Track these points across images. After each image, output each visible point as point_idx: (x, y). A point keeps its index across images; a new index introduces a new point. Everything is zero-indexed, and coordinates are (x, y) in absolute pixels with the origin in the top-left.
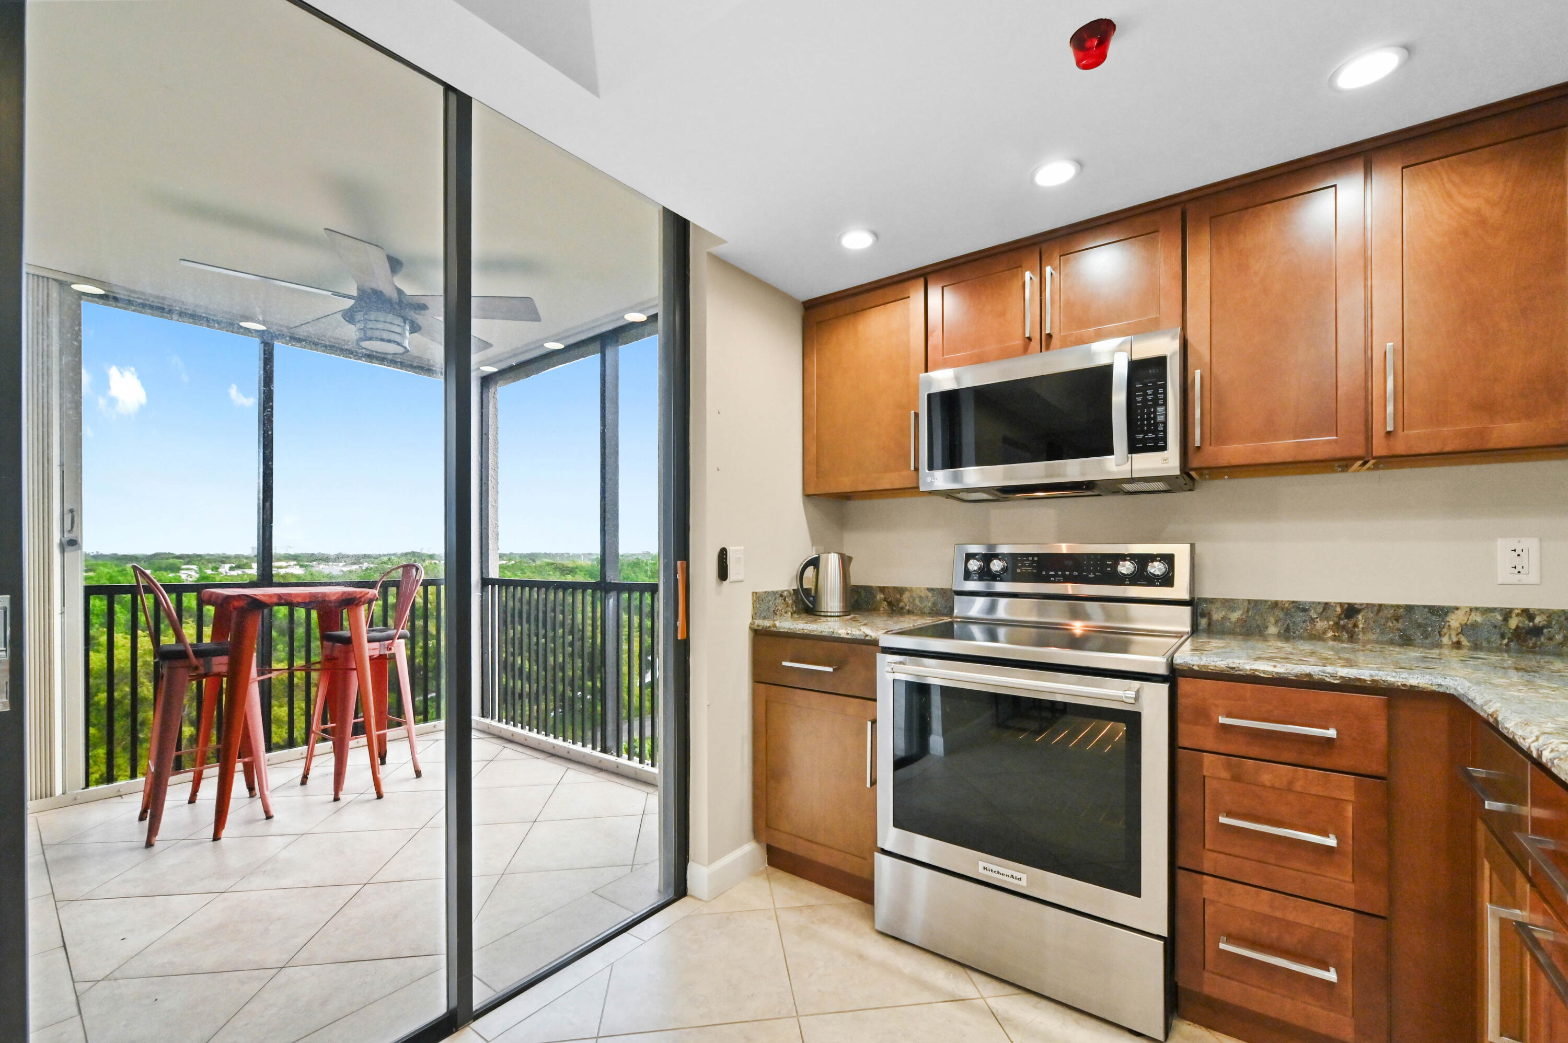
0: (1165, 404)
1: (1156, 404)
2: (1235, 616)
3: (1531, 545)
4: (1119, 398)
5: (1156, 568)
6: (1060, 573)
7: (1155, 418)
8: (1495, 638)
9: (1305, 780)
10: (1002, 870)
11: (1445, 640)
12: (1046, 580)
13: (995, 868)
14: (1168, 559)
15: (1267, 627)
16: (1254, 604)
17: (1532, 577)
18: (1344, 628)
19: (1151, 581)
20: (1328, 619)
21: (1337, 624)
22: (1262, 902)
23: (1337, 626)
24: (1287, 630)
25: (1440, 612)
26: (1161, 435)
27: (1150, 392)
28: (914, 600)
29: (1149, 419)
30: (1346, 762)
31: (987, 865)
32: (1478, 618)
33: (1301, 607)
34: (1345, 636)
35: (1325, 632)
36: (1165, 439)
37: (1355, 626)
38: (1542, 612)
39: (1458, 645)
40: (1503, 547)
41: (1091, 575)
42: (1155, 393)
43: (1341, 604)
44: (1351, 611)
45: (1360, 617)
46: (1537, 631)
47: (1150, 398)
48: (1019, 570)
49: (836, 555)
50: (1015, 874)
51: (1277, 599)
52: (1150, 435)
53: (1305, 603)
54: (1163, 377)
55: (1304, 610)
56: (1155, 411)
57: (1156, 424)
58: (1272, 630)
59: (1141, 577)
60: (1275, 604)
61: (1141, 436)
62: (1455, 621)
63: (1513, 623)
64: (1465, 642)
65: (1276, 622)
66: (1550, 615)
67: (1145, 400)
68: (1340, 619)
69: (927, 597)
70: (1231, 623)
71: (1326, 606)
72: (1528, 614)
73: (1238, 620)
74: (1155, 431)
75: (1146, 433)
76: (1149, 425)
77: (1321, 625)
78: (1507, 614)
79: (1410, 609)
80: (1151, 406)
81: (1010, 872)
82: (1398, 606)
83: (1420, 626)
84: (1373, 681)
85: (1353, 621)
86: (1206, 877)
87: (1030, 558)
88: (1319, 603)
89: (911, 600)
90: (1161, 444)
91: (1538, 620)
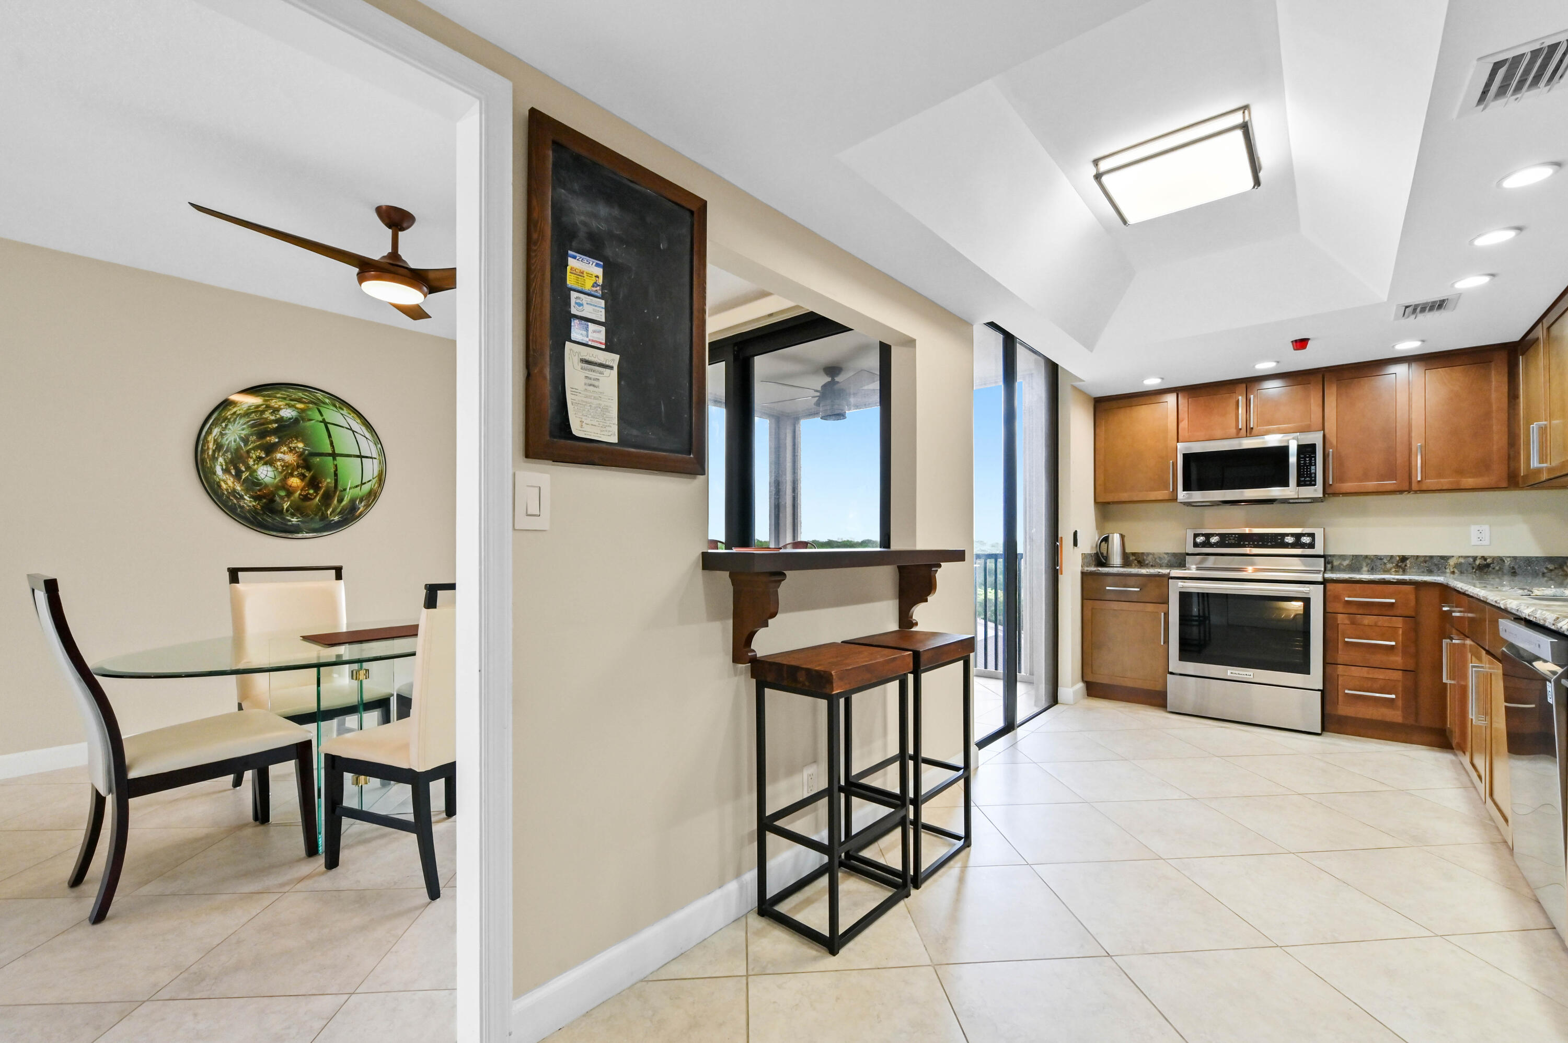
0: (1315, 465)
1: (1311, 465)
2: (1346, 563)
3: (1486, 528)
4: (1293, 459)
5: (1306, 540)
6: (1251, 543)
7: (1310, 471)
8: (1470, 569)
9: (1383, 621)
10: (1241, 673)
11: (1448, 571)
12: (1244, 546)
13: (1237, 672)
14: (1312, 535)
15: (1362, 568)
16: (1355, 557)
17: (1487, 542)
18: (1400, 567)
19: (1303, 546)
20: (1392, 563)
21: (1397, 565)
22: (1364, 672)
23: (1397, 566)
24: (1372, 569)
25: (1445, 558)
26: (1313, 479)
27: (1307, 459)
28: (1155, 560)
29: (1307, 471)
30: (1399, 612)
31: (1232, 671)
32: (1462, 560)
33: (1380, 558)
34: (1401, 570)
35: (1391, 569)
36: (1315, 481)
37: (1406, 566)
38: (1490, 557)
39: (1453, 573)
40: (1474, 529)
41: (1269, 544)
42: (1310, 460)
43: (1399, 556)
44: (1404, 559)
45: (1408, 562)
46: (1488, 566)
47: (1307, 462)
48: (1227, 542)
49: (1118, 535)
50: (1247, 673)
51: (1367, 554)
52: (1308, 479)
53: (1381, 556)
54: (1315, 452)
55: (1381, 559)
56: (1310, 468)
57: (1311, 474)
58: (1365, 569)
59: (1298, 544)
60: (1366, 557)
61: (1303, 479)
62: (1452, 562)
63: (1478, 562)
64: (1456, 571)
65: (1367, 565)
66: (1494, 558)
67: (1305, 463)
68: (1399, 563)
69: (1164, 557)
70: (1343, 566)
71: (1392, 557)
72: (1484, 558)
73: (1348, 565)
74: (1311, 477)
75: (1305, 478)
76: (1307, 474)
77: (1389, 566)
78: (1475, 558)
79: (1431, 557)
80: (1307, 466)
81: (1245, 673)
82: (1426, 556)
83: (1436, 565)
84: (1410, 580)
85: (1404, 564)
86: (1339, 666)
87: (1234, 536)
88: (1388, 556)
89: (1154, 559)
90: (1313, 483)
91: (1488, 561)
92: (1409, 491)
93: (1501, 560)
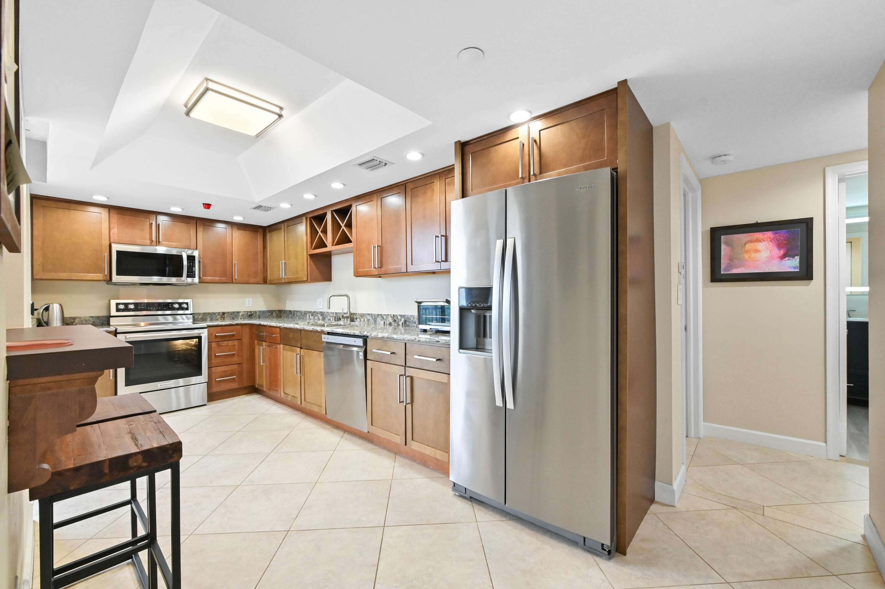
0: (195, 267)
1: (193, 267)
2: (200, 317)
3: (251, 299)
4: (185, 262)
5: (185, 306)
6: (154, 308)
7: (193, 270)
8: (247, 317)
9: (230, 343)
11: (239, 318)
12: (150, 310)
13: (163, 384)
14: (187, 304)
15: (207, 319)
16: (204, 314)
17: (251, 305)
18: (222, 317)
19: (183, 309)
20: (219, 316)
21: (221, 316)
22: (223, 369)
23: (221, 317)
24: (212, 319)
25: (238, 312)
26: (194, 274)
27: (191, 263)
28: (82, 321)
29: (191, 270)
31: (161, 384)
32: (244, 313)
33: (214, 314)
34: (223, 319)
35: (219, 319)
36: (195, 275)
38: (252, 311)
39: (241, 319)
40: (247, 299)
41: (165, 308)
42: (193, 264)
43: (222, 312)
44: (224, 313)
45: (225, 315)
46: (252, 315)
47: (191, 265)
48: (139, 308)
49: (58, 305)
50: (170, 383)
51: (210, 312)
52: (191, 274)
53: (215, 313)
54: (194, 260)
55: (215, 314)
56: (193, 268)
57: (193, 271)
58: (209, 319)
59: (181, 308)
60: (209, 313)
61: (189, 274)
62: (241, 314)
63: (249, 314)
64: (242, 318)
65: (209, 317)
66: (254, 312)
67: (190, 265)
68: (222, 315)
69: (90, 320)
70: (199, 318)
71: (219, 313)
72: (251, 312)
73: (201, 318)
75: (191, 273)
76: (191, 271)
77: (218, 317)
78: (248, 312)
80: (191, 267)
81: (168, 383)
82: (232, 312)
83: (235, 315)
84: (240, 323)
85: (224, 316)
86: (213, 368)
87: (143, 304)
88: (218, 312)
89: (80, 321)
90: (194, 276)
91: (252, 313)
92: (232, 283)
93: (256, 312)
